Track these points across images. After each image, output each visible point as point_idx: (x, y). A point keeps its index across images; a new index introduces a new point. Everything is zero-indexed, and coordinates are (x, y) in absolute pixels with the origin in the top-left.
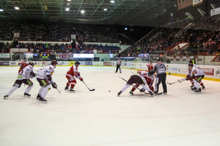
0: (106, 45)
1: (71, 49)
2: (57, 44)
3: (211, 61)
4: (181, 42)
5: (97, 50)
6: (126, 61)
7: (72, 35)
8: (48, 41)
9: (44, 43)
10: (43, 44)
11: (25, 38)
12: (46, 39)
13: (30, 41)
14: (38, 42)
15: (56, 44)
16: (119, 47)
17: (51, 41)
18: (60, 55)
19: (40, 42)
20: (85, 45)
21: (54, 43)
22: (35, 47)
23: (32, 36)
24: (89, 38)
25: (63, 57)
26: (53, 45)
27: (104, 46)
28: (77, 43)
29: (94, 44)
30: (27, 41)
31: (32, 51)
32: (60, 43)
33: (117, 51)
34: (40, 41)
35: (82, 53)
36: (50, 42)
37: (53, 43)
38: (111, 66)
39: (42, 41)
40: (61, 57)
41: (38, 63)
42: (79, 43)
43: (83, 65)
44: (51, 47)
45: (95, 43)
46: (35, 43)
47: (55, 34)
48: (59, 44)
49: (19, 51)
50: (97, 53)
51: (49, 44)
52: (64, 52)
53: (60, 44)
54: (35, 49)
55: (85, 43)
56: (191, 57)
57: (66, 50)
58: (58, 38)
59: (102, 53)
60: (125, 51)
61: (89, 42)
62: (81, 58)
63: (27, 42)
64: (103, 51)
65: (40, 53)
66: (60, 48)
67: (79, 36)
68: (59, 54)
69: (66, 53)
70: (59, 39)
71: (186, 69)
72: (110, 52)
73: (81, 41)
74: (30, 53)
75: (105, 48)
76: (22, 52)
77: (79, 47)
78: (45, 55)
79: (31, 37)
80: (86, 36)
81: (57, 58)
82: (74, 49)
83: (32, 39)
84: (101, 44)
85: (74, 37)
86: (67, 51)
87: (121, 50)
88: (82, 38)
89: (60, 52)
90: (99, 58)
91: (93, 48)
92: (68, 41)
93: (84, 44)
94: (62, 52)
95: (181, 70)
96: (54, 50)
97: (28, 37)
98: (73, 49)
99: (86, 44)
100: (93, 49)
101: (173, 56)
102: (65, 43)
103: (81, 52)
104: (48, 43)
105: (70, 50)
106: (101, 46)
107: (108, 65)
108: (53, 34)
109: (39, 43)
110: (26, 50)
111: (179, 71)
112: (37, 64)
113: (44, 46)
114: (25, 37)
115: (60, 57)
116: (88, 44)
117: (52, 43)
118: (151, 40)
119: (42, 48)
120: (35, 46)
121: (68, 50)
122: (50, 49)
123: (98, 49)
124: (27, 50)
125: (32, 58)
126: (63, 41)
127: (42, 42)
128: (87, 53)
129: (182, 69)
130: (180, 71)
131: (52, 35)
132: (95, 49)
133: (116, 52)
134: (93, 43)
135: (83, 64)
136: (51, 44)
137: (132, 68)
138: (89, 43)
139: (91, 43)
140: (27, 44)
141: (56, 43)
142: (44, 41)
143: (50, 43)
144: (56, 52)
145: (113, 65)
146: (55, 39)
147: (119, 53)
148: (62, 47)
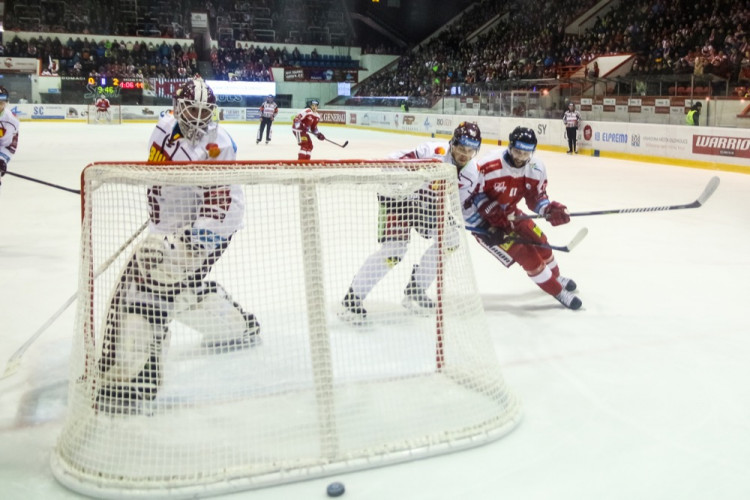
0: (314, 53)
1: (194, 62)
2: (143, 45)
3: (739, 116)
4: (603, 52)
5: (285, 70)
6: (407, 109)
7: (194, 15)
8: (112, 34)
9: (98, 39)
10: (94, 43)
11: (27, 21)
12: (104, 26)
13: (45, 31)
14: (75, 37)
15: (140, 42)
16: (357, 62)
17: (121, 33)
18: (157, 82)
19: (82, 37)
20: (240, 50)
21: (134, 43)
22: (66, 53)
23: (49, 14)
24: (253, 27)
25: (167, 91)
26: (130, 48)
27: (307, 55)
28: (213, 44)
29: (271, 48)
30: (34, 31)
31: (57, 68)
32: (154, 42)
33: (352, 75)
34: (81, 32)
35: (234, 79)
36: (119, 39)
37: (130, 42)
38: (344, 123)
39: (91, 33)
40: (161, 92)
41: (79, 112)
42: (220, 44)
43: (240, 119)
44: (122, 55)
45: (276, 46)
46: (64, 38)
47: (134, 9)
48: (151, 44)
49: (6, 68)
50: (286, 80)
51: (115, 45)
52: (173, 74)
53: (155, 44)
54: (64, 61)
55: (243, 44)
56: (661, 100)
57: (178, 66)
58: (147, 25)
59: (302, 80)
60: (378, 73)
61: (255, 41)
62: (233, 97)
63: (36, 35)
64: (305, 73)
65: (88, 77)
66: (155, 58)
67: (220, 20)
68: (154, 80)
69: (179, 77)
70: (151, 27)
71: (661, 140)
72: (329, 78)
73: (226, 36)
74: (48, 73)
75: (310, 63)
76: (18, 71)
77: (221, 56)
78: (103, 81)
79: (47, 18)
80: (242, 20)
81: (146, 93)
82: (205, 64)
83: (53, 24)
84: (296, 49)
85: (200, 20)
86: (183, 70)
87: (366, 70)
88: (230, 26)
89: (158, 72)
90: (289, 97)
91: (272, 61)
92: (181, 36)
93: (237, 47)
94: (164, 72)
95: (642, 142)
96: (135, 65)
97: (37, 16)
98: (200, 63)
99: (243, 47)
100: (272, 66)
101: (588, 97)
102: (171, 42)
103: (231, 75)
104: (111, 39)
105: (192, 66)
106: (297, 57)
107: (329, 122)
108: (128, 9)
109: (79, 41)
110: (31, 64)
111: (633, 144)
112: (76, 114)
113: (99, 52)
114: (25, 16)
115: (157, 93)
116: (252, 46)
117: (126, 42)
118: (473, 38)
119: (91, 58)
120: (67, 49)
121: (185, 66)
122: (120, 64)
123: (287, 67)
124: (37, 63)
125: (58, 92)
126: (163, 36)
127: (90, 38)
128: (251, 80)
129: (645, 138)
130: (638, 145)
131: (124, 14)
132: (276, 67)
133: (349, 77)
134: (268, 46)
135: (240, 117)
136: (123, 43)
137: (439, 132)
138: (256, 45)
139: (262, 45)
140: (34, 42)
141: (140, 40)
142: (98, 33)
143: (119, 42)
144: (143, 73)
145: (354, 122)
146: (137, 28)
147: (360, 80)
148: (162, 58)
